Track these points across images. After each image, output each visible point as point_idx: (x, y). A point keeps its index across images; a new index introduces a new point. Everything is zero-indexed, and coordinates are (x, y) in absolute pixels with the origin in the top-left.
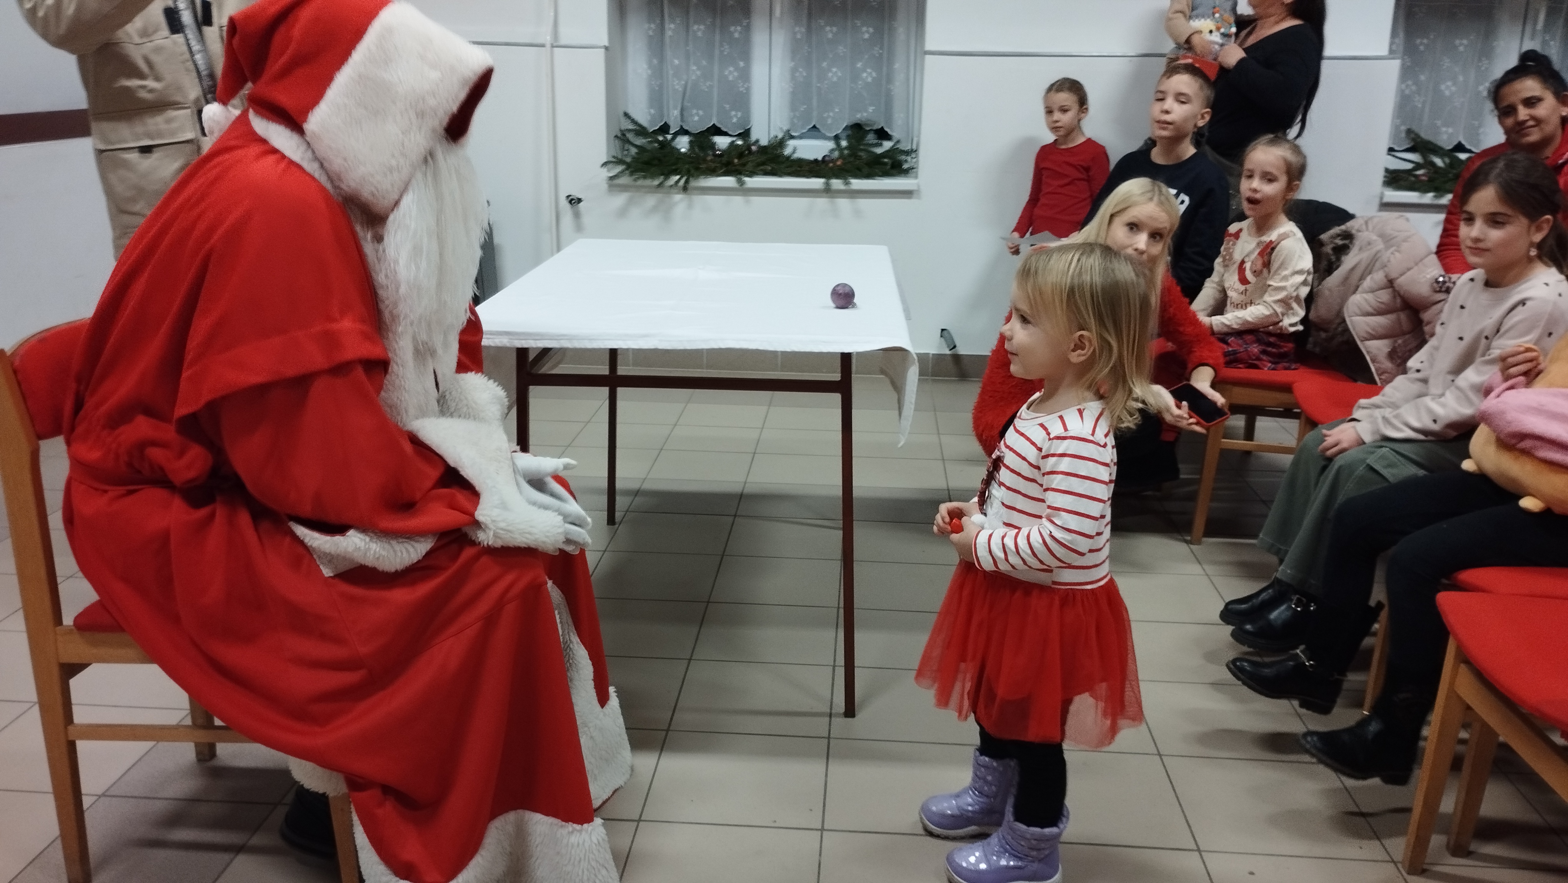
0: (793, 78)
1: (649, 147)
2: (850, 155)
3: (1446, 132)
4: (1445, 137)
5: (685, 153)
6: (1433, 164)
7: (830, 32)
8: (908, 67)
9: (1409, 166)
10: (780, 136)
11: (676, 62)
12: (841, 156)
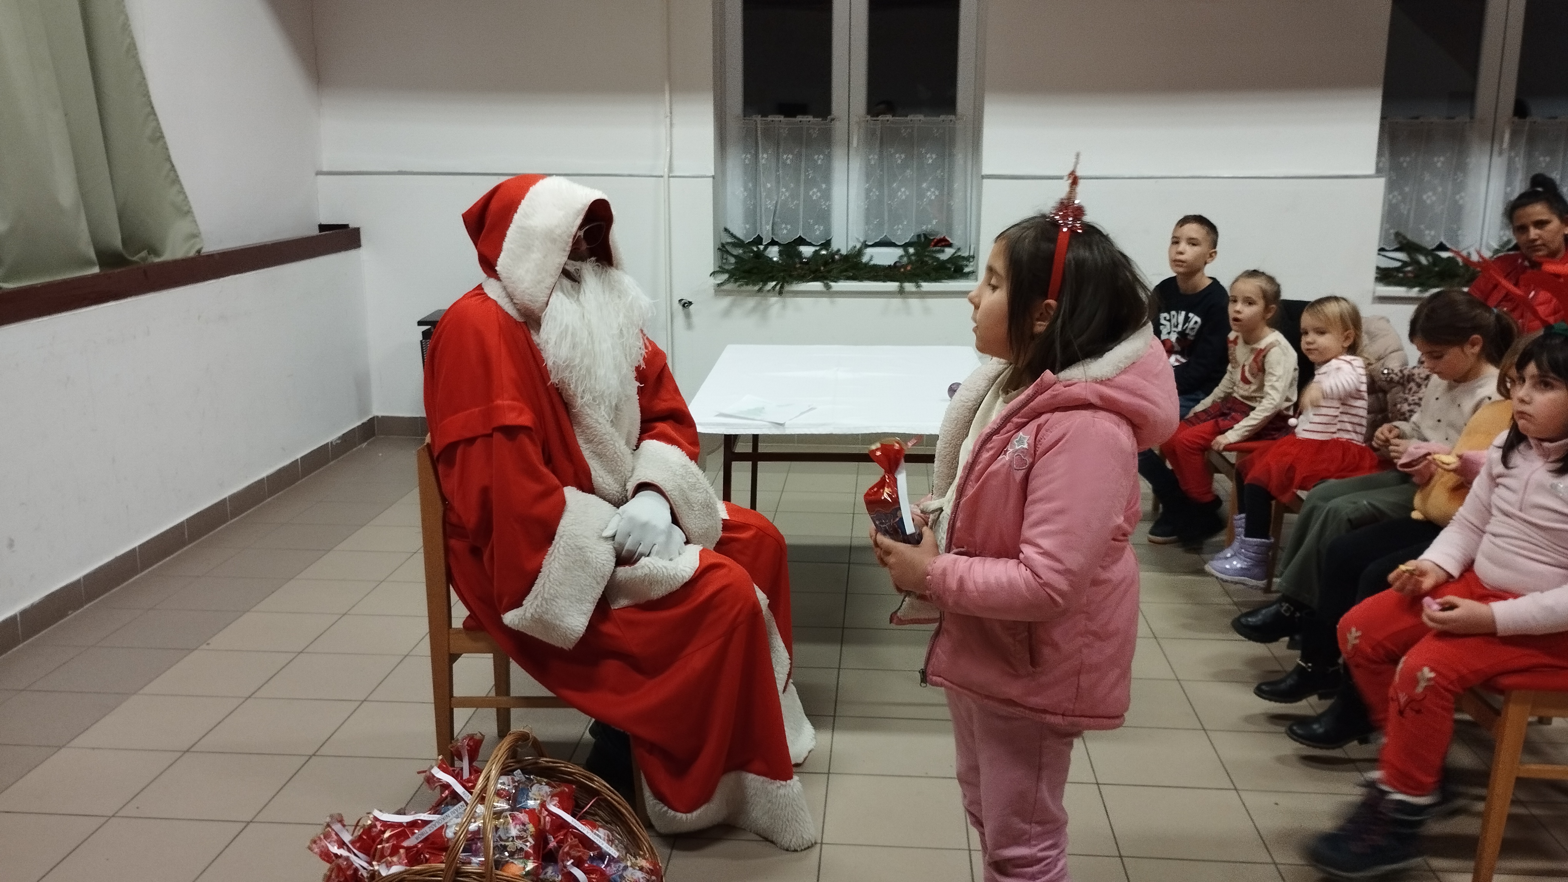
0: (868, 197)
1: (745, 257)
2: (917, 261)
3: (1429, 234)
4: (1428, 239)
5: (777, 262)
6: (1418, 263)
7: (899, 158)
8: (966, 187)
9: (1398, 264)
10: (858, 246)
11: (769, 185)
12: (910, 262)
